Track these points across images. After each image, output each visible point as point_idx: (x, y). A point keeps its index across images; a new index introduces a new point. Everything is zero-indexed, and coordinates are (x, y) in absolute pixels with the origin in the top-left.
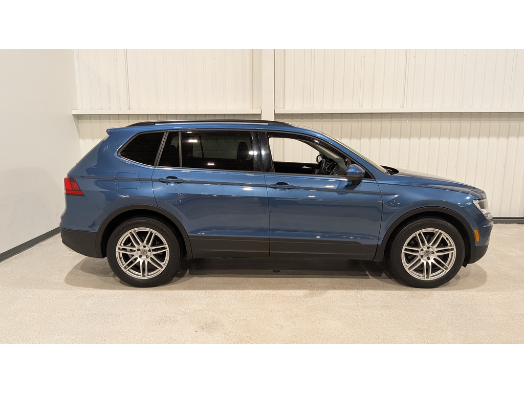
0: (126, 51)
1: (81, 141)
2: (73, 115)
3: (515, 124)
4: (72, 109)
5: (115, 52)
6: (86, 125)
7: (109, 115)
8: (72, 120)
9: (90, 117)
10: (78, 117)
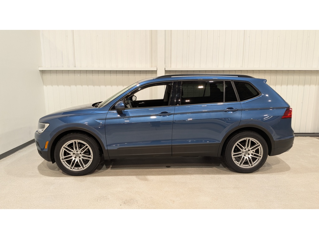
0: (73, 31)
1: (45, 86)
2: (40, 70)
3: (314, 78)
4: (39, 67)
5: (66, 31)
6: (48, 77)
7: (62, 70)
8: (39, 74)
9: (50, 72)
10: (43, 72)
